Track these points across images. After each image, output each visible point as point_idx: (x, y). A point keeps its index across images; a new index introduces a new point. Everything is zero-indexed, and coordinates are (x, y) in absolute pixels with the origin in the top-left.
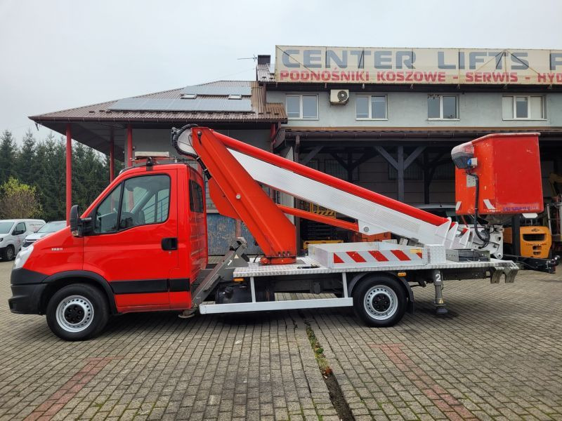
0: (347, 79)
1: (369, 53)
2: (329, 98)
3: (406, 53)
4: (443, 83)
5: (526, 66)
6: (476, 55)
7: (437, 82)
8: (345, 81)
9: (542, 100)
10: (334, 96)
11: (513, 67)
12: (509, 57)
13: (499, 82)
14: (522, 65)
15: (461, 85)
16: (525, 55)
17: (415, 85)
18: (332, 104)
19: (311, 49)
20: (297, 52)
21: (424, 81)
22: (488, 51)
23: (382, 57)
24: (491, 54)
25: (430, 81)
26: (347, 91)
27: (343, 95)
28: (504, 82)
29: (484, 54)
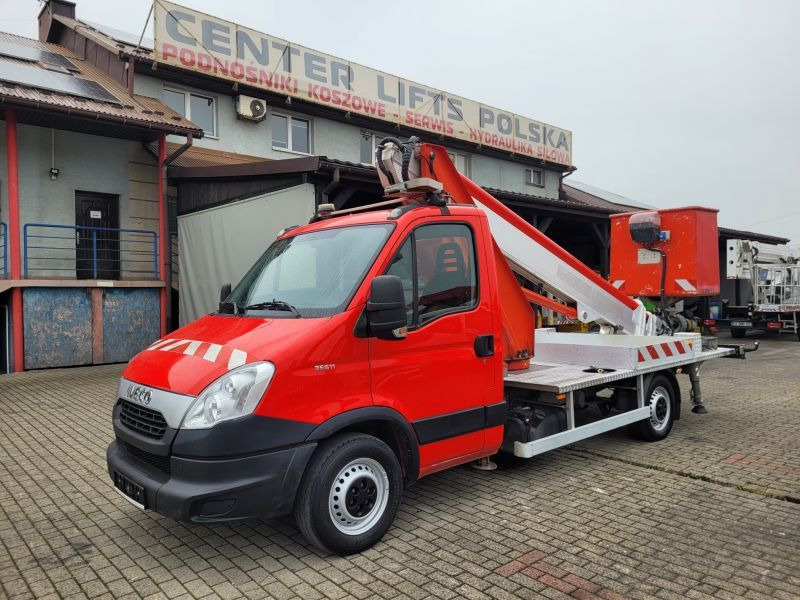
0: (269, 84)
1: (297, 53)
2: (236, 107)
3: (342, 66)
4: (382, 118)
5: (460, 117)
6: (416, 91)
7: (376, 116)
8: (264, 86)
9: (466, 162)
10: (245, 106)
11: (450, 116)
12: (445, 103)
13: (436, 131)
14: (456, 114)
15: (401, 125)
16: (460, 103)
17: (353, 114)
18: (240, 118)
19: (214, 20)
20: (191, 19)
21: (362, 112)
22: (427, 89)
23: (315, 62)
24: (430, 94)
25: (370, 114)
26: (264, 103)
27: (258, 107)
28: (441, 132)
29: (423, 92)
